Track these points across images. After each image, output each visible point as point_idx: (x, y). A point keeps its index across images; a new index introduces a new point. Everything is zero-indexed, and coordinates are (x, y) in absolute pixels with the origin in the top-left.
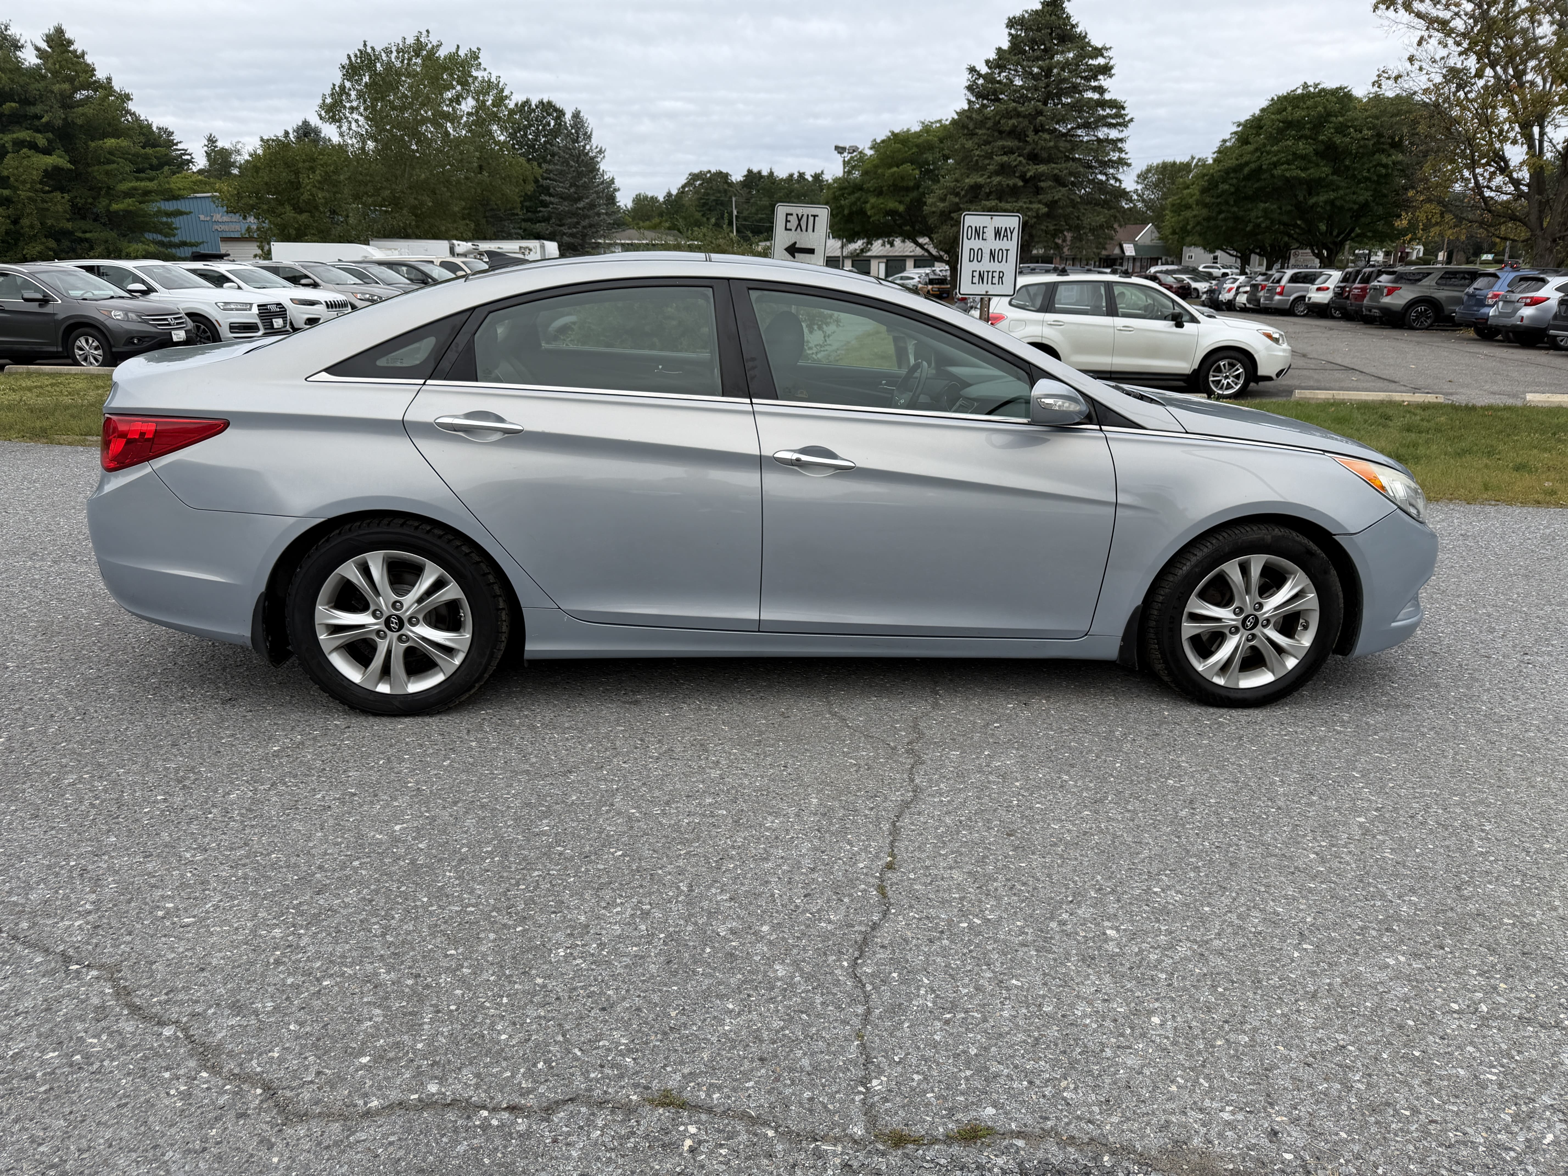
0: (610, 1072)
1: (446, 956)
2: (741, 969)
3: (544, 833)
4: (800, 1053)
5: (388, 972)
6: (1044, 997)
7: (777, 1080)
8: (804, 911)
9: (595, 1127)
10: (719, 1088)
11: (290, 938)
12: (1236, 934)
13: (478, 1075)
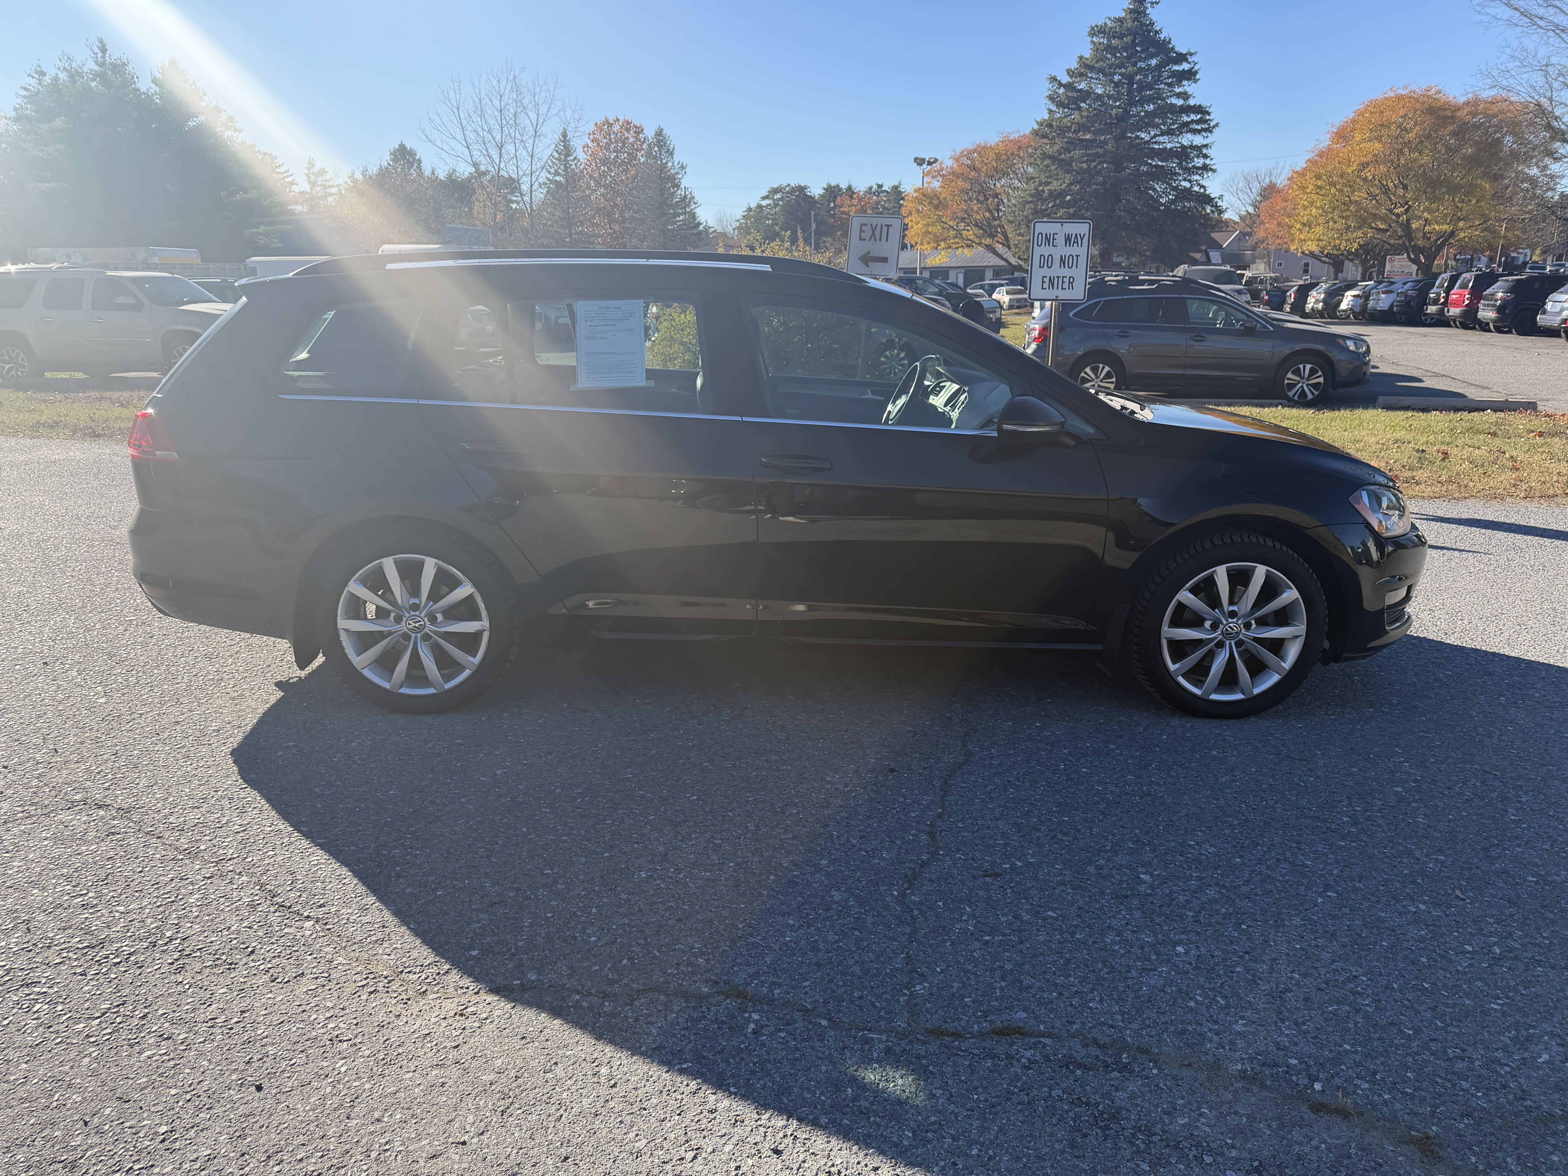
0: (685, 969)
1: (543, 874)
2: (801, 893)
3: (628, 779)
4: (851, 962)
5: (493, 885)
6: (1076, 926)
7: (831, 981)
8: (860, 850)
9: (672, 1011)
10: (780, 986)
11: (408, 857)
12: (1263, 881)
13: (571, 968)
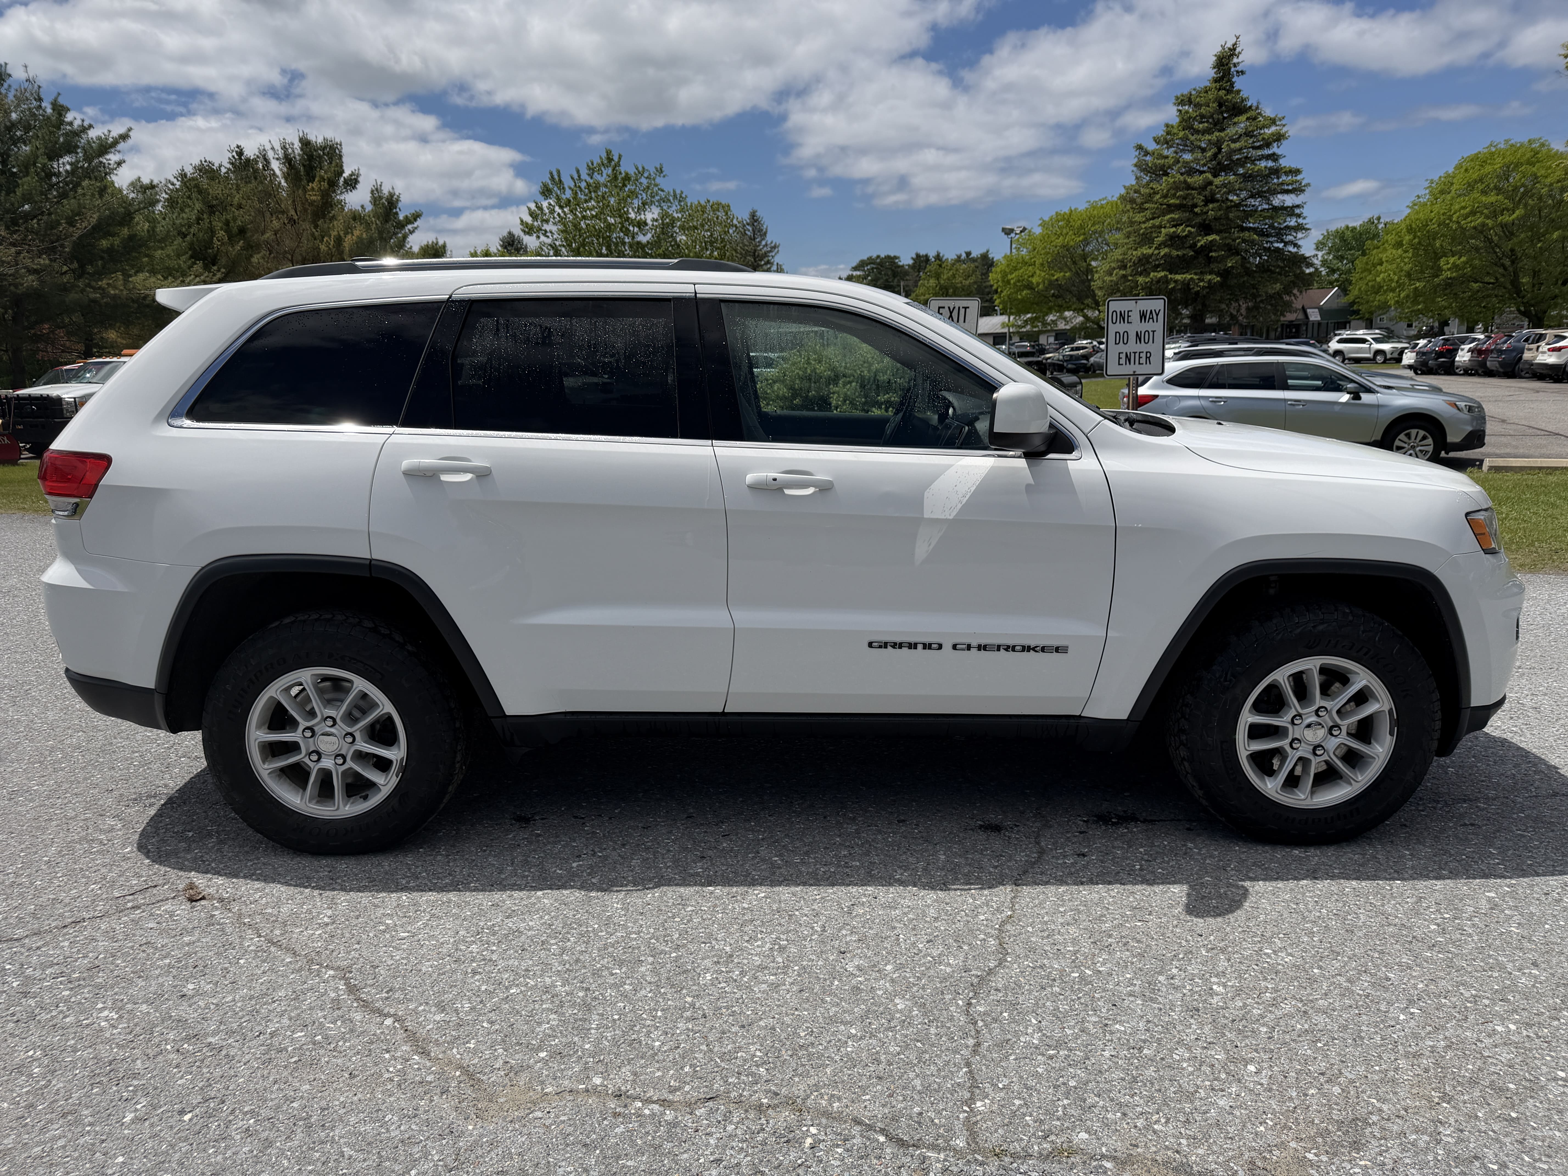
0: (745, 1078)
1: (611, 974)
2: (864, 1001)
4: (913, 1075)
5: (563, 985)
7: (890, 1096)
8: (927, 955)
9: (731, 1122)
10: (839, 1099)
11: (485, 953)
12: (1343, 995)
